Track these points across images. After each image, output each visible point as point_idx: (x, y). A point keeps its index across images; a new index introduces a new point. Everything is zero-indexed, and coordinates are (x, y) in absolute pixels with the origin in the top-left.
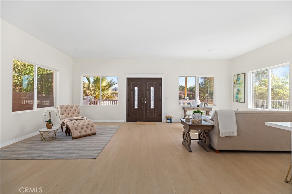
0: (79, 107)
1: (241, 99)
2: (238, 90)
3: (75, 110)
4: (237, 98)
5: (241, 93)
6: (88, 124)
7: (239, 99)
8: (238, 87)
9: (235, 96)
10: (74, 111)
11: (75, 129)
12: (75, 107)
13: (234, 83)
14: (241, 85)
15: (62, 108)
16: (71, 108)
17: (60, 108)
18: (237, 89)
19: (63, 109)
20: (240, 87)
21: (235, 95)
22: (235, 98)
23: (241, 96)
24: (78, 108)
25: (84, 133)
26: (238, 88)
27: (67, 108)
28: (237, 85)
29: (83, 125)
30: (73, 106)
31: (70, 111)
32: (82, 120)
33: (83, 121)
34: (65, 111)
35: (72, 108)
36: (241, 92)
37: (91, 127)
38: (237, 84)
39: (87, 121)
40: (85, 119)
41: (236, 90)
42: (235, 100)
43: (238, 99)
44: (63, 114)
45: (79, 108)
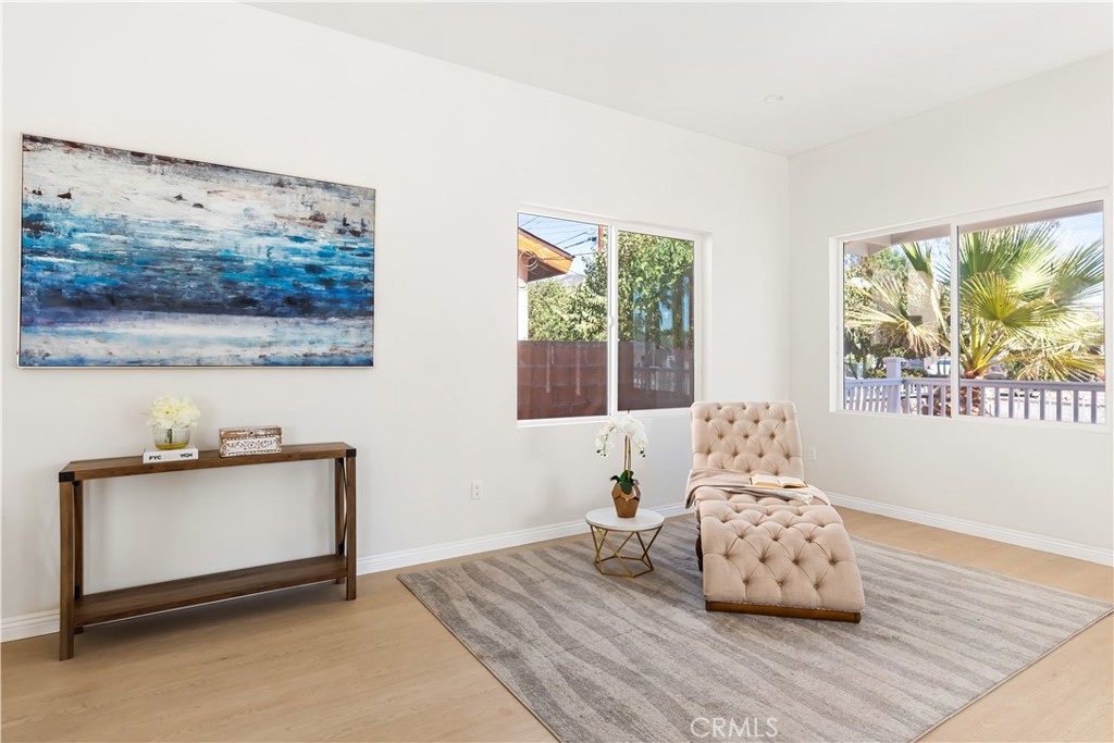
0: (792, 417)
3: (773, 436)
6: (810, 540)
10: (765, 441)
11: (723, 550)
12: (775, 418)
15: (708, 420)
16: (751, 423)
17: (700, 417)
19: (710, 423)
24: (787, 422)
25: (769, 592)
27: (732, 422)
29: (776, 539)
30: (762, 414)
31: (746, 437)
32: (787, 500)
33: (783, 511)
34: (721, 436)
35: (757, 422)
37: (823, 562)
39: (810, 511)
40: (807, 498)
44: (709, 452)
45: (793, 427)
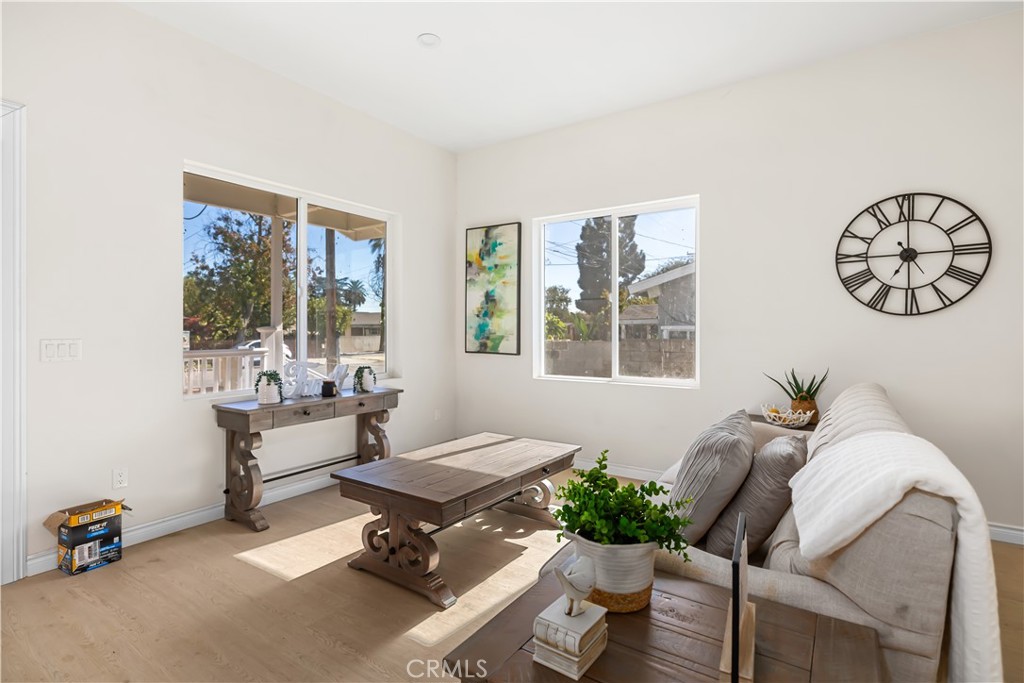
1: (502, 337)
2: (489, 298)
4: (483, 334)
5: (501, 311)
7: (493, 340)
8: (490, 282)
9: (475, 325)
13: (469, 264)
14: (504, 276)
18: (483, 293)
20: (499, 283)
21: (474, 322)
22: (471, 333)
23: (503, 324)
26: (491, 288)
28: (482, 275)
36: (501, 306)
38: (483, 269)
41: (476, 299)
42: (474, 345)
43: (488, 338)
